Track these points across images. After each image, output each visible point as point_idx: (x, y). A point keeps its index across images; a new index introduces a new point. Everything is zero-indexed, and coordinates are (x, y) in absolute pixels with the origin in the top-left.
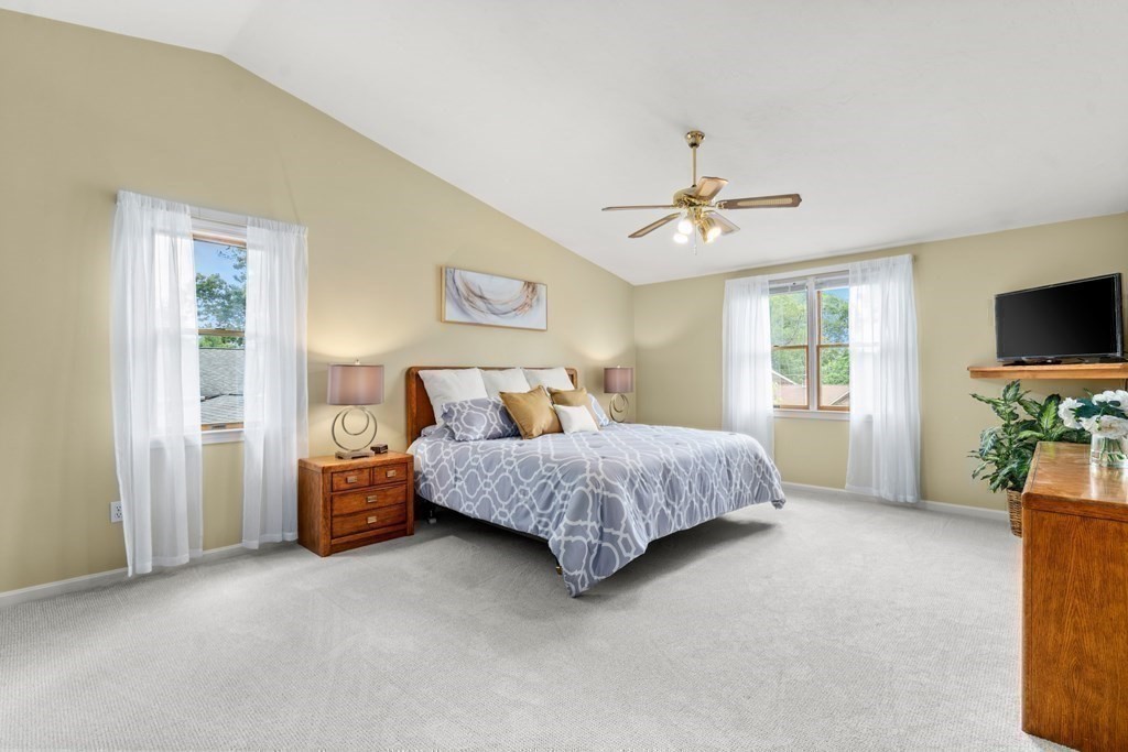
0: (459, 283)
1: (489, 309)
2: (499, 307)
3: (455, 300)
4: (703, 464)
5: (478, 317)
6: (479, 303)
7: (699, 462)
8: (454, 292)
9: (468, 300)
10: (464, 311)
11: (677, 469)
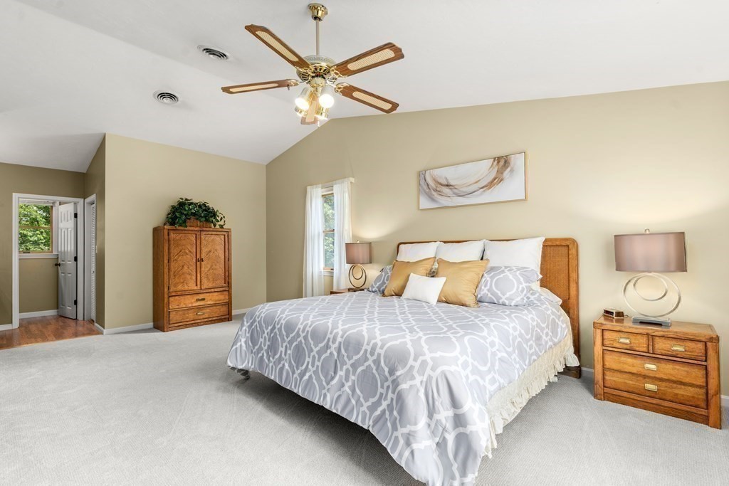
0: (429, 180)
1: (454, 193)
2: (464, 189)
3: (426, 193)
4: (305, 338)
5: (444, 201)
6: (446, 190)
7: (302, 335)
8: (425, 187)
9: (436, 190)
10: (433, 200)
11: (280, 329)
